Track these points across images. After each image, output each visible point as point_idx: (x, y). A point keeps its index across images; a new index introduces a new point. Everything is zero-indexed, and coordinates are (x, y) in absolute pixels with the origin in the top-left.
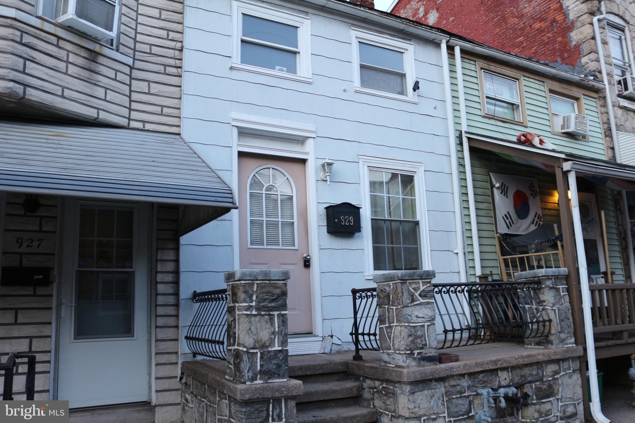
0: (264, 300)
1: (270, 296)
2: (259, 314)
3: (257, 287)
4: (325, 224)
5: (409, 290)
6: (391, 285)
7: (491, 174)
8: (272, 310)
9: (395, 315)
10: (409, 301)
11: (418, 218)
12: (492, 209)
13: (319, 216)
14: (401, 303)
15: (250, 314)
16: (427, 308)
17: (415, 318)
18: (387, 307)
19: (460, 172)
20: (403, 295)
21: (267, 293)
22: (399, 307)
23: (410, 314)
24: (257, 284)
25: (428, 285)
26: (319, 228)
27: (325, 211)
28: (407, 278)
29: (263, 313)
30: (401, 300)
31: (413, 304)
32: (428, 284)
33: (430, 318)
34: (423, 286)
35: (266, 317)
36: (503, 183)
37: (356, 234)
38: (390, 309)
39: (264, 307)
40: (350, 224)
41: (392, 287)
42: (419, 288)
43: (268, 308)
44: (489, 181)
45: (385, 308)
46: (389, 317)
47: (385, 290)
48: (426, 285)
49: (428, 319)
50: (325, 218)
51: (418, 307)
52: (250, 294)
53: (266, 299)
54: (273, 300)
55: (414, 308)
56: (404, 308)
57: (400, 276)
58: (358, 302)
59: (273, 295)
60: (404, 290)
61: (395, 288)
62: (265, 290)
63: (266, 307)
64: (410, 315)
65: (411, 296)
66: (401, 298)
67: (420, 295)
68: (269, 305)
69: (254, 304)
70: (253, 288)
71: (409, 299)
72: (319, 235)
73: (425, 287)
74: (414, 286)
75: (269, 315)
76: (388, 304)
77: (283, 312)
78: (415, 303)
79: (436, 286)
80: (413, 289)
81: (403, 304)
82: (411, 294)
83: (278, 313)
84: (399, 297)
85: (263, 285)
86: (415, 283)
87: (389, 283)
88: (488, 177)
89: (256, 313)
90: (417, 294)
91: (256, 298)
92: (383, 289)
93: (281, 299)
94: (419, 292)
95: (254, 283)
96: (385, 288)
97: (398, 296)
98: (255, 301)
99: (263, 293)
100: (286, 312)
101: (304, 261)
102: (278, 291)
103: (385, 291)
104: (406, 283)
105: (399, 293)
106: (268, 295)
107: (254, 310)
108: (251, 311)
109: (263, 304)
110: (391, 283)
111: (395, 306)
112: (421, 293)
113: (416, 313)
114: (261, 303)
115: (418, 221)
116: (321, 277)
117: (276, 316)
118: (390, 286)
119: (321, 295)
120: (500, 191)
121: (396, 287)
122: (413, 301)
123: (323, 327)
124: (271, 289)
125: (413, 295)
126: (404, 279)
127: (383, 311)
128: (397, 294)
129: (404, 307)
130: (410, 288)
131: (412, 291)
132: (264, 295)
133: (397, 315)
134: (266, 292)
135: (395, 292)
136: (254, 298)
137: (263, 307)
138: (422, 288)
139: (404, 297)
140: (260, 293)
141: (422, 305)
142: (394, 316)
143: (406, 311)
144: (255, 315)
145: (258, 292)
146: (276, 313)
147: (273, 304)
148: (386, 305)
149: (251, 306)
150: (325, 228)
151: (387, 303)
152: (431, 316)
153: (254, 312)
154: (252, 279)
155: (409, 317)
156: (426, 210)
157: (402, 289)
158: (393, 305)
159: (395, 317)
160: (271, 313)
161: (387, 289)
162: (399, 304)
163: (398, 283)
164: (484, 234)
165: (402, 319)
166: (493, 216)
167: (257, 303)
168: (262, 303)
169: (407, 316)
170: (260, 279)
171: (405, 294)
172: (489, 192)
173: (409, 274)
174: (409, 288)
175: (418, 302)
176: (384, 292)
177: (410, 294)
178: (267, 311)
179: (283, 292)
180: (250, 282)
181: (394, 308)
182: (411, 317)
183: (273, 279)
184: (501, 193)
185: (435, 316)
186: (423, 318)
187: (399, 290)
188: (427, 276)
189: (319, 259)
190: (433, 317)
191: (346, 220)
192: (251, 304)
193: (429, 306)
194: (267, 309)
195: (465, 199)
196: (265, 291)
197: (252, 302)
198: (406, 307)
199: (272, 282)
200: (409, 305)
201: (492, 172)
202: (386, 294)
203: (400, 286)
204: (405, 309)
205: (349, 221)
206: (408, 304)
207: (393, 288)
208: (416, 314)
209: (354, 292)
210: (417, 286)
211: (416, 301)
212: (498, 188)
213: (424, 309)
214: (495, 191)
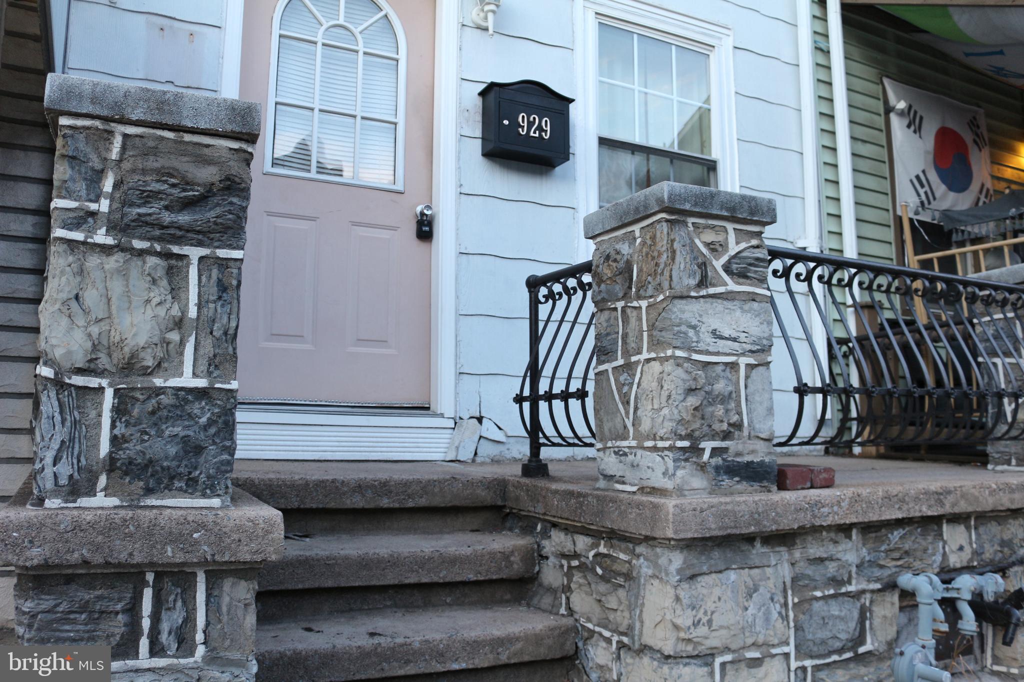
0: (149, 197)
1: (173, 186)
2: (119, 248)
3: (124, 148)
4: (478, 133)
5: (693, 247)
6: (637, 234)
7: (886, 81)
8: (178, 240)
9: (645, 328)
10: (693, 282)
11: (715, 154)
12: (887, 160)
13: (463, 111)
14: (666, 285)
15: (84, 243)
16: (748, 311)
17: (709, 339)
18: (620, 305)
19: (818, 64)
20: (673, 259)
21: (163, 174)
22: (661, 297)
23: (694, 322)
24: (126, 136)
25: (754, 242)
26: (460, 141)
27: (479, 101)
28: (687, 207)
29: (138, 244)
30: (666, 273)
31: (703, 292)
32: (752, 238)
33: (754, 343)
34: (737, 243)
35: (152, 261)
36: (910, 107)
37: (558, 169)
38: (629, 311)
39: (147, 224)
40: (540, 134)
41: (638, 241)
42: (724, 246)
43: (163, 227)
44: (881, 97)
45: (615, 309)
46: (625, 336)
47: (618, 253)
48: (748, 241)
49: (748, 347)
50: (479, 118)
51: (719, 305)
52: (93, 169)
53: (155, 195)
54: (188, 204)
55: (708, 305)
56: (676, 301)
57: (666, 197)
59: (187, 183)
60: (676, 245)
61: (649, 242)
62: (152, 163)
63: (152, 225)
64: (694, 327)
65: (699, 266)
66: (668, 268)
67: (727, 268)
68: (167, 217)
69: (104, 206)
70: (109, 150)
71: (692, 274)
72: (458, 159)
73: (743, 245)
74: (710, 237)
75: (167, 255)
76: (626, 296)
77: (222, 253)
78: (712, 291)
79: (775, 254)
80: (707, 245)
81: (671, 288)
82: (700, 260)
83: (204, 252)
84: (662, 266)
85: (151, 144)
86: (713, 227)
87: (629, 229)
88: (880, 86)
89: (110, 241)
90: (718, 264)
91: (116, 186)
92: (613, 253)
93: (218, 205)
94: (724, 259)
95: (111, 133)
96: (618, 247)
97: (657, 265)
98: (112, 197)
99: (144, 172)
100: (237, 254)
101: (417, 222)
102: (207, 174)
103: (618, 257)
104: (685, 223)
105: (660, 254)
106: (165, 182)
107: (104, 230)
108: (92, 231)
110: (636, 228)
111: (645, 298)
112: (729, 262)
113: (714, 323)
114: (132, 205)
115: (715, 162)
116: (458, 265)
117: (195, 262)
118: (635, 239)
119: (457, 310)
120: (906, 122)
121: (653, 238)
122: (703, 283)
123: (457, 394)
124: (183, 165)
125: (704, 264)
126: (678, 206)
127: (608, 320)
128: (653, 258)
129: (675, 297)
130: (697, 241)
131: (704, 250)
132: (148, 178)
133: (652, 327)
134: (158, 171)
135: (647, 254)
136: (108, 185)
137: (141, 222)
138: (734, 248)
139: (675, 267)
140: (134, 171)
141: (733, 300)
142: (641, 331)
143: (683, 312)
144: (105, 250)
145: (126, 165)
146: (195, 253)
147: (184, 218)
148: (618, 300)
149: (93, 214)
150: (476, 146)
151: (621, 295)
152: (760, 339)
153: (101, 237)
154: (105, 113)
155: (691, 333)
157: (673, 241)
158: (639, 297)
159: (645, 334)
160: (176, 249)
161: (625, 249)
162: (659, 288)
163: (659, 221)
164: (869, 214)
165: (667, 336)
166: (888, 175)
167: (116, 205)
168: (139, 206)
169: (683, 328)
170: (134, 117)
171: (679, 258)
172: (880, 121)
173: (696, 196)
174: (693, 242)
175: (721, 290)
176: (615, 261)
177: (695, 258)
178: (159, 239)
179: (228, 179)
180: (97, 123)
181: (644, 304)
182: (697, 333)
183: (190, 125)
184: (909, 126)
185: (770, 337)
186: (735, 340)
187: (662, 244)
188: (752, 213)
189: (457, 219)
190: (765, 342)
191: (531, 124)
192: (93, 206)
193: (755, 305)
194: (157, 232)
195: (826, 126)
196: (157, 165)
197: (97, 200)
198: (682, 297)
199: (188, 137)
200: (693, 294)
201: (888, 77)
202: (621, 265)
203: (665, 230)
204: (679, 303)
205: (540, 129)
206: (690, 289)
207: (644, 243)
208: (713, 327)
210: (720, 238)
211: (714, 285)
212: (901, 114)
213: (738, 313)
214: (894, 119)
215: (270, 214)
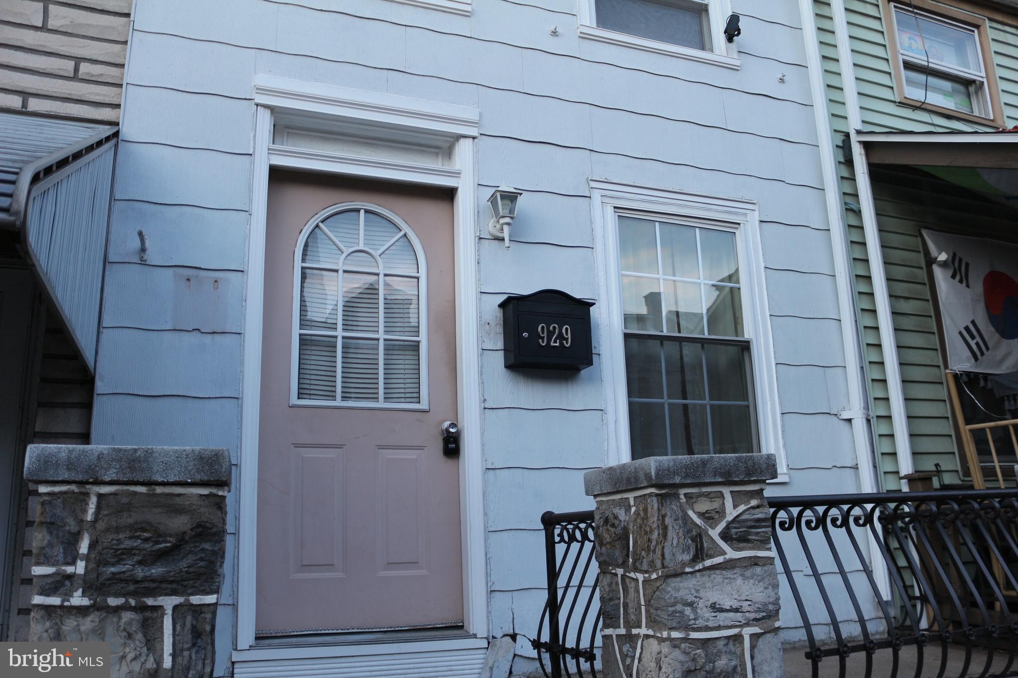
0: (120, 555)
1: (146, 540)
2: (94, 607)
3: (99, 508)
4: (500, 345)
5: (686, 519)
6: (632, 503)
7: (925, 233)
8: (153, 592)
9: (643, 603)
10: (687, 557)
11: (748, 333)
12: (932, 314)
13: (482, 324)
14: (658, 563)
15: (62, 607)
16: (752, 577)
17: (707, 614)
18: (620, 571)
19: (849, 226)
20: (665, 536)
21: (136, 529)
22: (654, 576)
23: (690, 599)
24: (100, 496)
25: (754, 502)
26: (482, 355)
27: (499, 313)
28: (677, 480)
29: (113, 602)
30: (658, 552)
31: (699, 566)
32: (752, 498)
33: (759, 610)
34: (735, 507)
35: (127, 616)
36: (954, 255)
37: (583, 372)
38: (627, 580)
39: (121, 580)
40: (561, 343)
41: (633, 509)
42: (721, 512)
43: (137, 582)
44: (921, 249)
45: (616, 575)
46: (626, 606)
47: (616, 517)
48: (748, 502)
49: (752, 616)
50: (500, 330)
51: (717, 576)
52: (69, 532)
53: (129, 552)
54: (160, 556)
55: (705, 579)
56: (669, 580)
57: (653, 474)
58: (560, 549)
59: (159, 536)
60: (668, 521)
61: (642, 513)
62: (127, 519)
63: (126, 581)
64: (691, 604)
65: (693, 540)
66: (660, 547)
67: (725, 536)
68: (140, 573)
69: (80, 568)
70: (85, 511)
71: (686, 549)
72: (481, 374)
73: (742, 508)
74: (704, 506)
75: (142, 608)
76: (624, 564)
77: (196, 600)
78: (708, 563)
79: (781, 504)
80: (701, 515)
81: (663, 567)
82: (694, 533)
83: (177, 600)
84: (654, 543)
85: (125, 500)
86: (707, 495)
87: (625, 495)
88: (919, 239)
89: (86, 602)
90: (715, 533)
91: (91, 547)
92: (611, 516)
93: (190, 552)
94: (722, 526)
95: (87, 494)
96: (616, 511)
97: (650, 540)
98: (87, 558)
99: (118, 530)
100: (211, 599)
101: (444, 439)
102: (180, 523)
103: (616, 522)
104: (677, 496)
105: (651, 531)
106: (138, 537)
107: (80, 592)
108: (68, 595)
109: (113, 569)
110: (631, 496)
111: (641, 571)
112: (728, 527)
113: (713, 596)
114: (107, 564)
115: (748, 342)
116: (485, 481)
117: (169, 611)
118: (630, 507)
119: (485, 527)
120: (951, 272)
121: (645, 510)
122: (699, 555)
123: (489, 613)
124: (156, 517)
125: (700, 535)
126: (667, 482)
127: (610, 585)
128: (646, 533)
129: (667, 577)
130: (691, 513)
131: (698, 521)
132: (121, 536)
133: (648, 603)
134: (132, 528)
135: (641, 527)
136: (84, 547)
137: (116, 579)
138: (731, 513)
139: (667, 545)
140: (107, 530)
141: (733, 568)
142: (640, 605)
143: (678, 590)
144: (82, 611)
145: (101, 525)
146: (169, 602)
147: (157, 571)
148: (618, 566)
149: (70, 577)
150: (499, 358)
151: (620, 561)
152: (765, 605)
153: (78, 599)
154: (80, 477)
155: (688, 611)
156: (768, 314)
157: (664, 516)
158: (636, 570)
159: (643, 608)
160: (150, 602)
161: (621, 514)
162: (652, 566)
163: (650, 495)
164: (916, 373)
165: (664, 615)
166: (935, 330)
167: (92, 565)
168: (113, 565)
169: (679, 607)
170: (107, 478)
171: (671, 533)
172: (923, 275)
173: (686, 467)
174: (686, 514)
175: (719, 560)
176: (613, 525)
177: (689, 531)
178: (134, 594)
179: (199, 525)
180: (73, 487)
181: (640, 577)
182: (694, 610)
183: (160, 479)
184: (953, 277)
185: (776, 602)
186: (737, 610)
187: (654, 521)
188: (749, 474)
189: (482, 435)
190: (771, 607)
191: (550, 334)
192: (70, 569)
193: (758, 570)
194: (132, 587)
195: (864, 288)
196: (131, 521)
197: (73, 563)
198: (676, 575)
199: (159, 490)
200: (688, 570)
201: (926, 228)
202: (619, 530)
203: (656, 506)
204: (674, 582)
205: (561, 337)
206: (684, 565)
207: (637, 513)
208: (712, 601)
209: (549, 521)
210: (716, 505)
211: (711, 557)
212: (944, 265)
213: (739, 581)
214: (938, 272)
215: (297, 446)
